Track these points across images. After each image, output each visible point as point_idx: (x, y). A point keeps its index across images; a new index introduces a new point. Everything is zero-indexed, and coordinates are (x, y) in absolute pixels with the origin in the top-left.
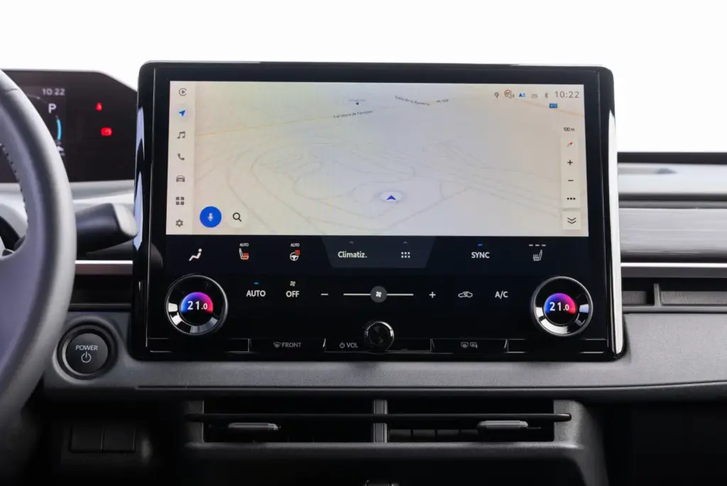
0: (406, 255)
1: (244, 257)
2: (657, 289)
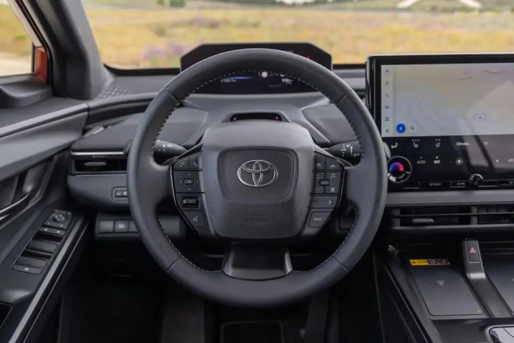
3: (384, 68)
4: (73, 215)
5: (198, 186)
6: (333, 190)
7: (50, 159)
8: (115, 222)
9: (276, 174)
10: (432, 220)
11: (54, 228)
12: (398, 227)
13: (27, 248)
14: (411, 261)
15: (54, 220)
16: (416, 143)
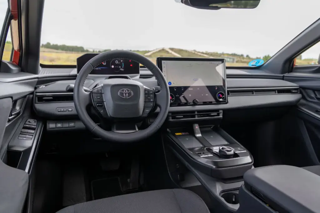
0: (198, 89)
1: (175, 90)
2: (230, 92)
3: (163, 61)
4: (37, 121)
5: (102, 99)
6: (152, 100)
7: (25, 97)
8: (56, 124)
9: (132, 94)
10: (182, 116)
11: (30, 125)
12: (171, 120)
13: (21, 132)
14: (176, 134)
15: (29, 122)
16: (176, 89)
